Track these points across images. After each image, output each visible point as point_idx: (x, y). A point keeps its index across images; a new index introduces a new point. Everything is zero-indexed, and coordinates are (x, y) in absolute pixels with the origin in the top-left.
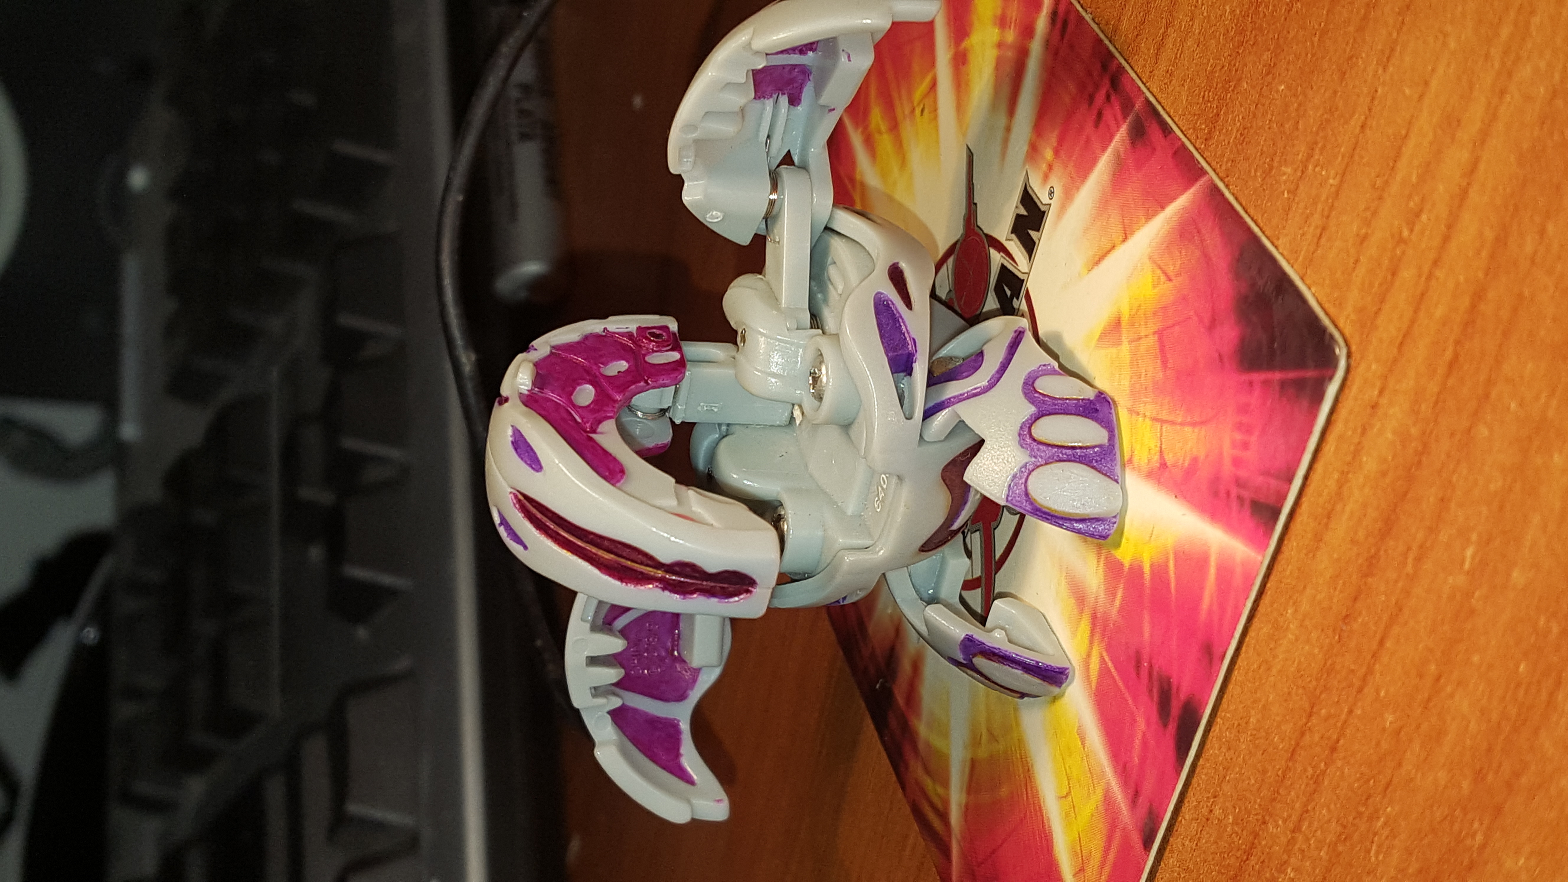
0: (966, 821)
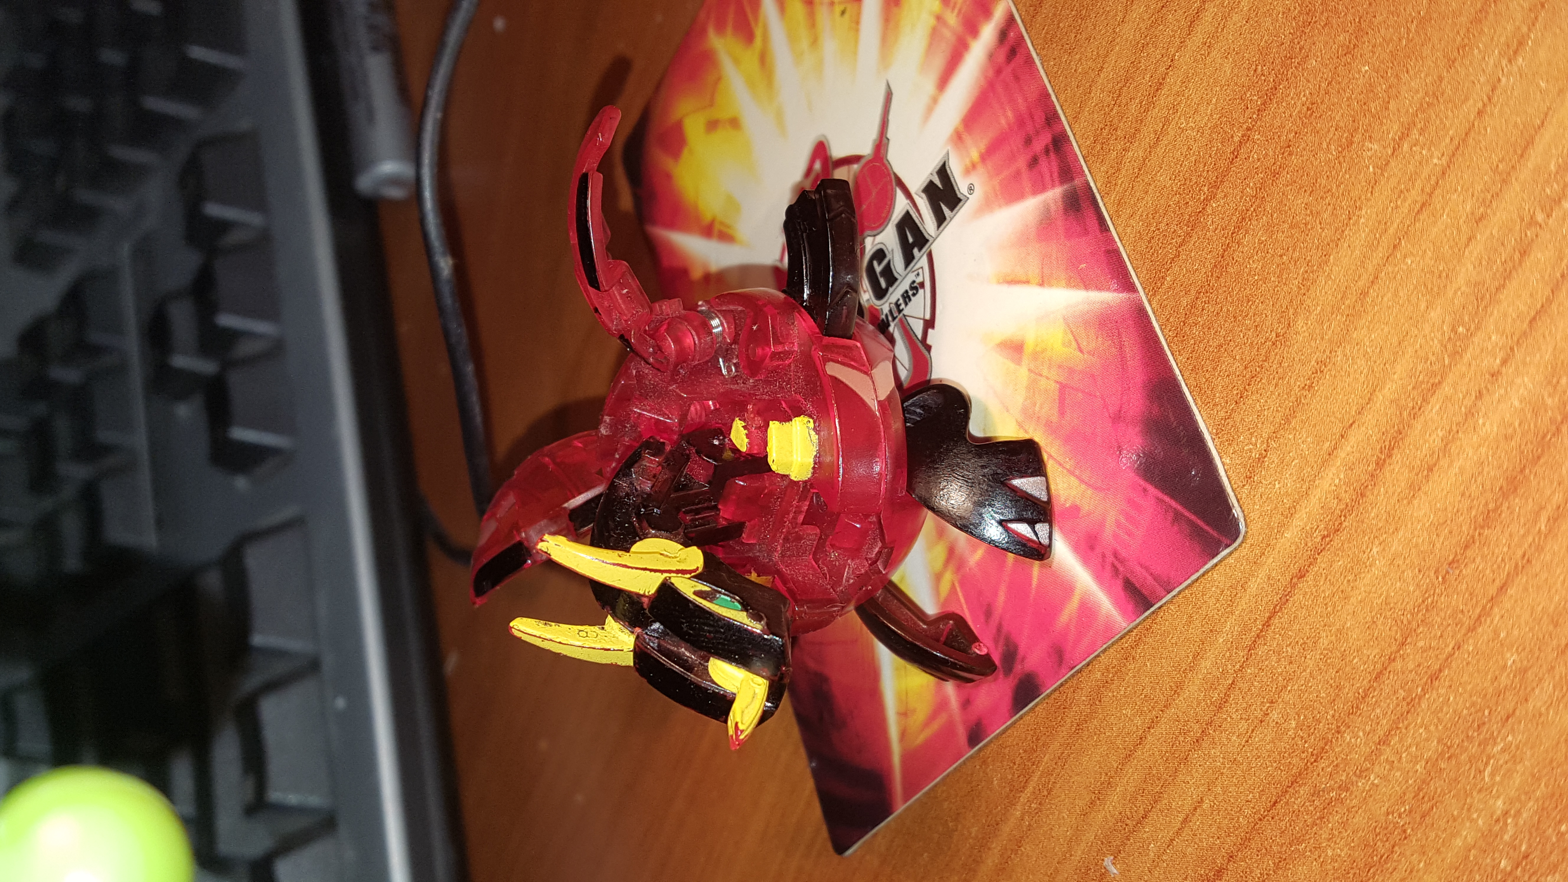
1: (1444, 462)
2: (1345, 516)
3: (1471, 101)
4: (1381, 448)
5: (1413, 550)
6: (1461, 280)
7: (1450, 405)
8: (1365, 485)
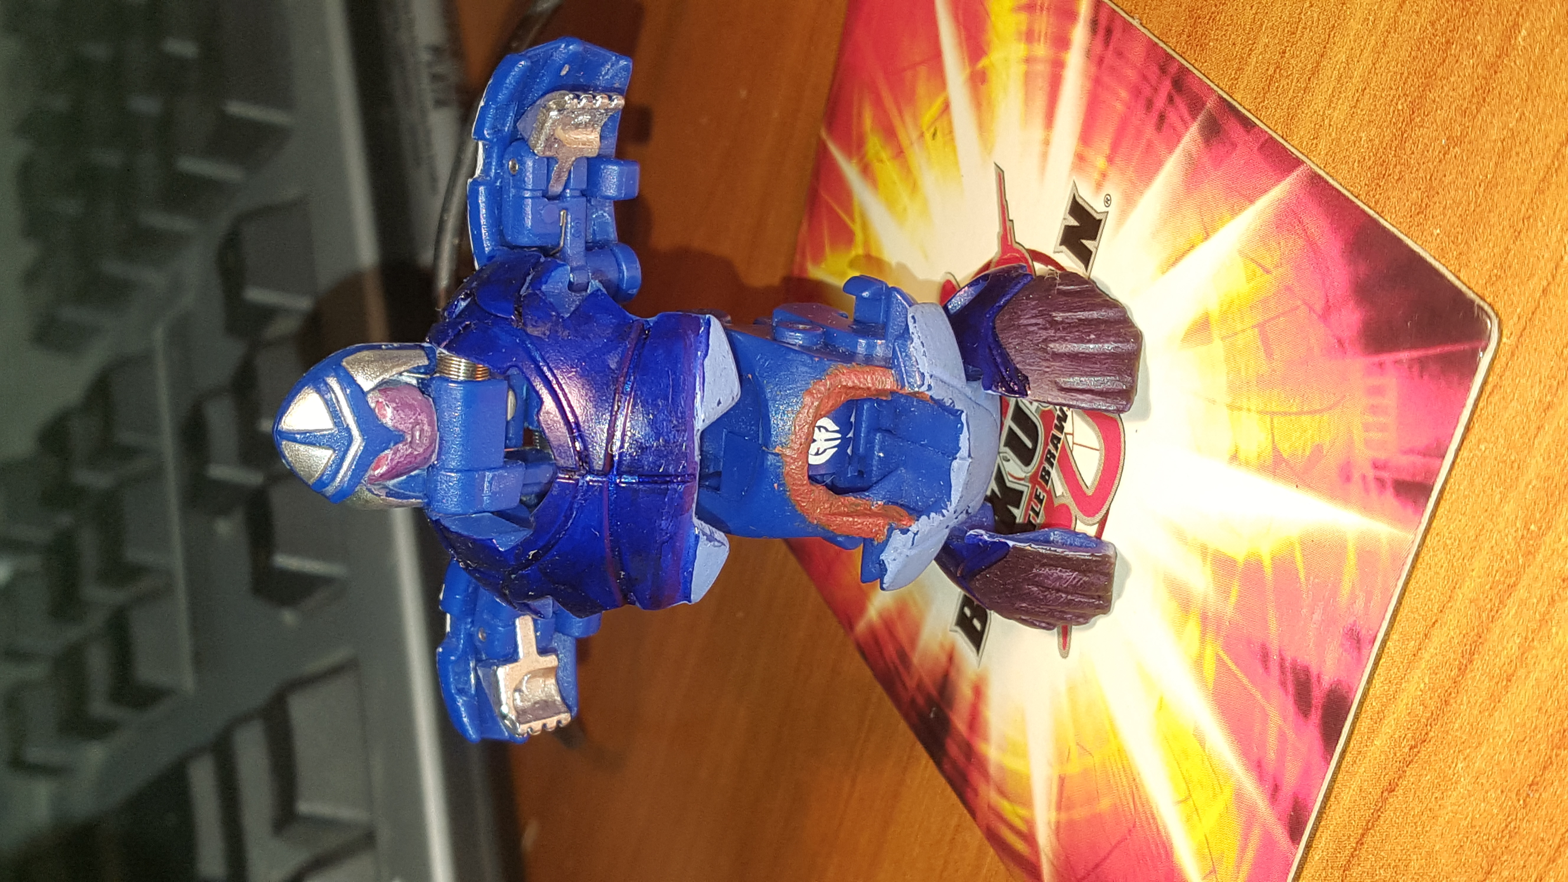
0: (1058, 840)
1: (1521, 672)
2: (1430, 725)
3: (1536, 279)
4: (1462, 651)
5: (1496, 769)
6: (1531, 474)
7: (1525, 610)
8: (1449, 691)
